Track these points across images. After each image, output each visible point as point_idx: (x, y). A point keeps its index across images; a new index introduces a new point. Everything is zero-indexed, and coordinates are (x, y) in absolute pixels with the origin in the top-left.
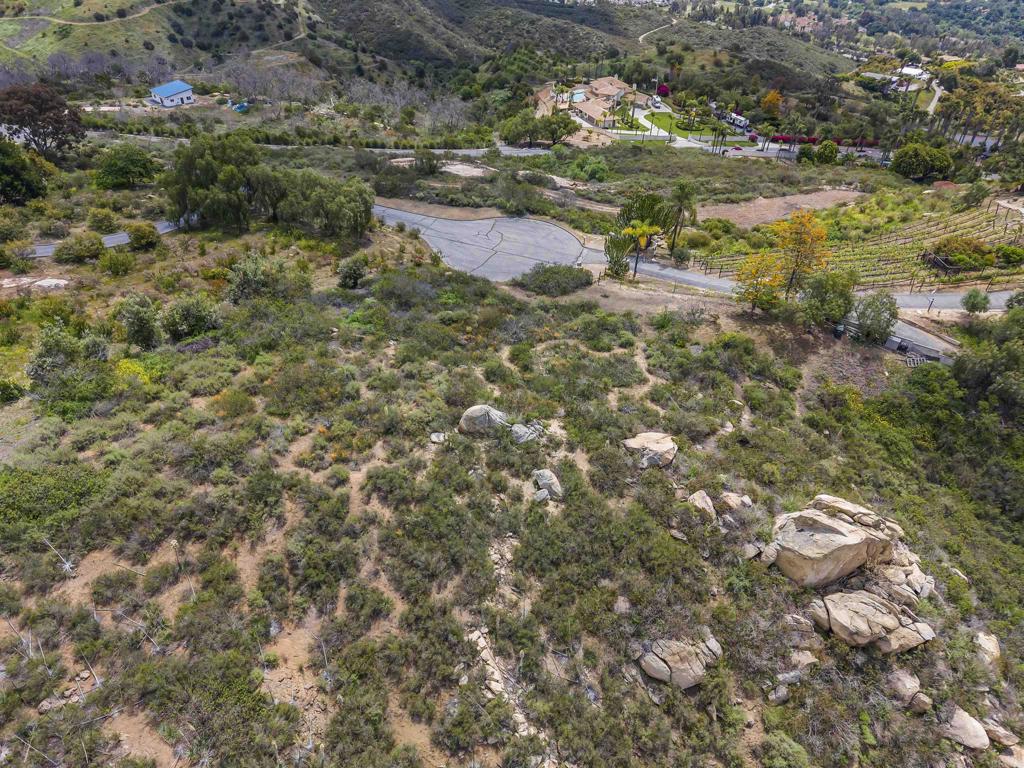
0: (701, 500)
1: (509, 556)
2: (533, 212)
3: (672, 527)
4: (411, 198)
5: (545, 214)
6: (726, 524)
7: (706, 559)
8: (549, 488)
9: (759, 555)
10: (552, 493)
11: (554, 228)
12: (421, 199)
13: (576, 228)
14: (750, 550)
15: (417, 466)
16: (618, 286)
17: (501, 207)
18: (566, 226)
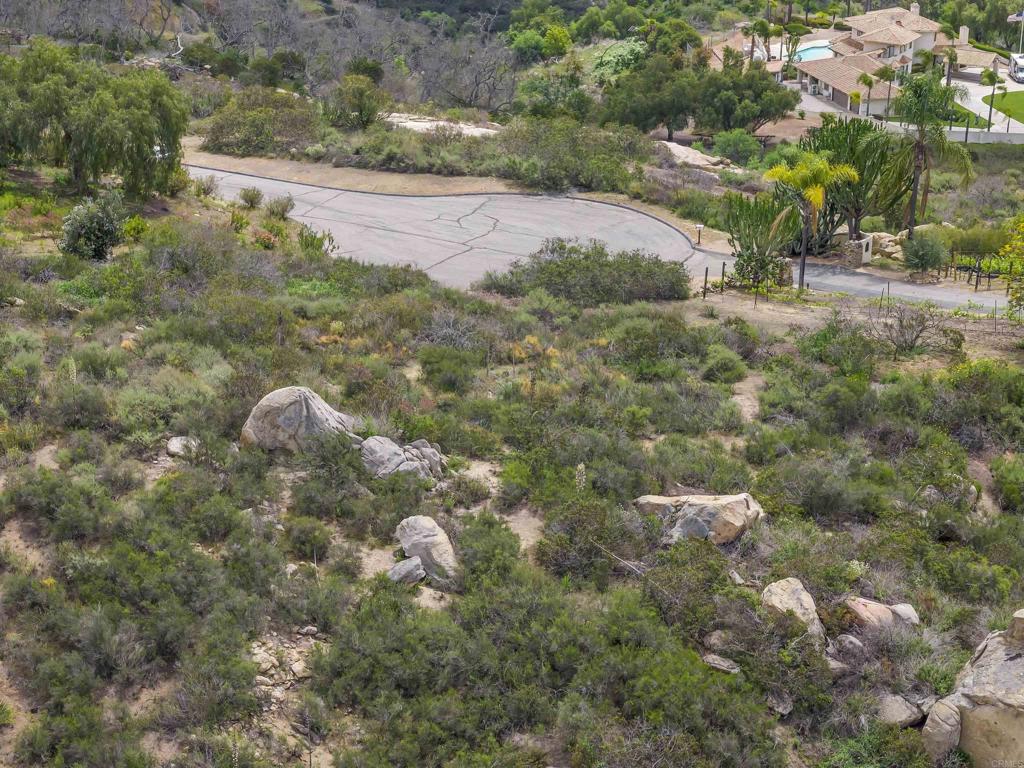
0: (788, 596)
1: (299, 667)
2: (587, 187)
3: (710, 649)
4: (293, 157)
5: (614, 189)
6: (843, 653)
7: (784, 720)
8: (426, 554)
9: (919, 723)
10: (430, 564)
11: (630, 216)
12: (318, 158)
13: (687, 215)
14: (896, 710)
15: (124, 486)
16: (750, 304)
17: (509, 175)
18: (664, 213)
